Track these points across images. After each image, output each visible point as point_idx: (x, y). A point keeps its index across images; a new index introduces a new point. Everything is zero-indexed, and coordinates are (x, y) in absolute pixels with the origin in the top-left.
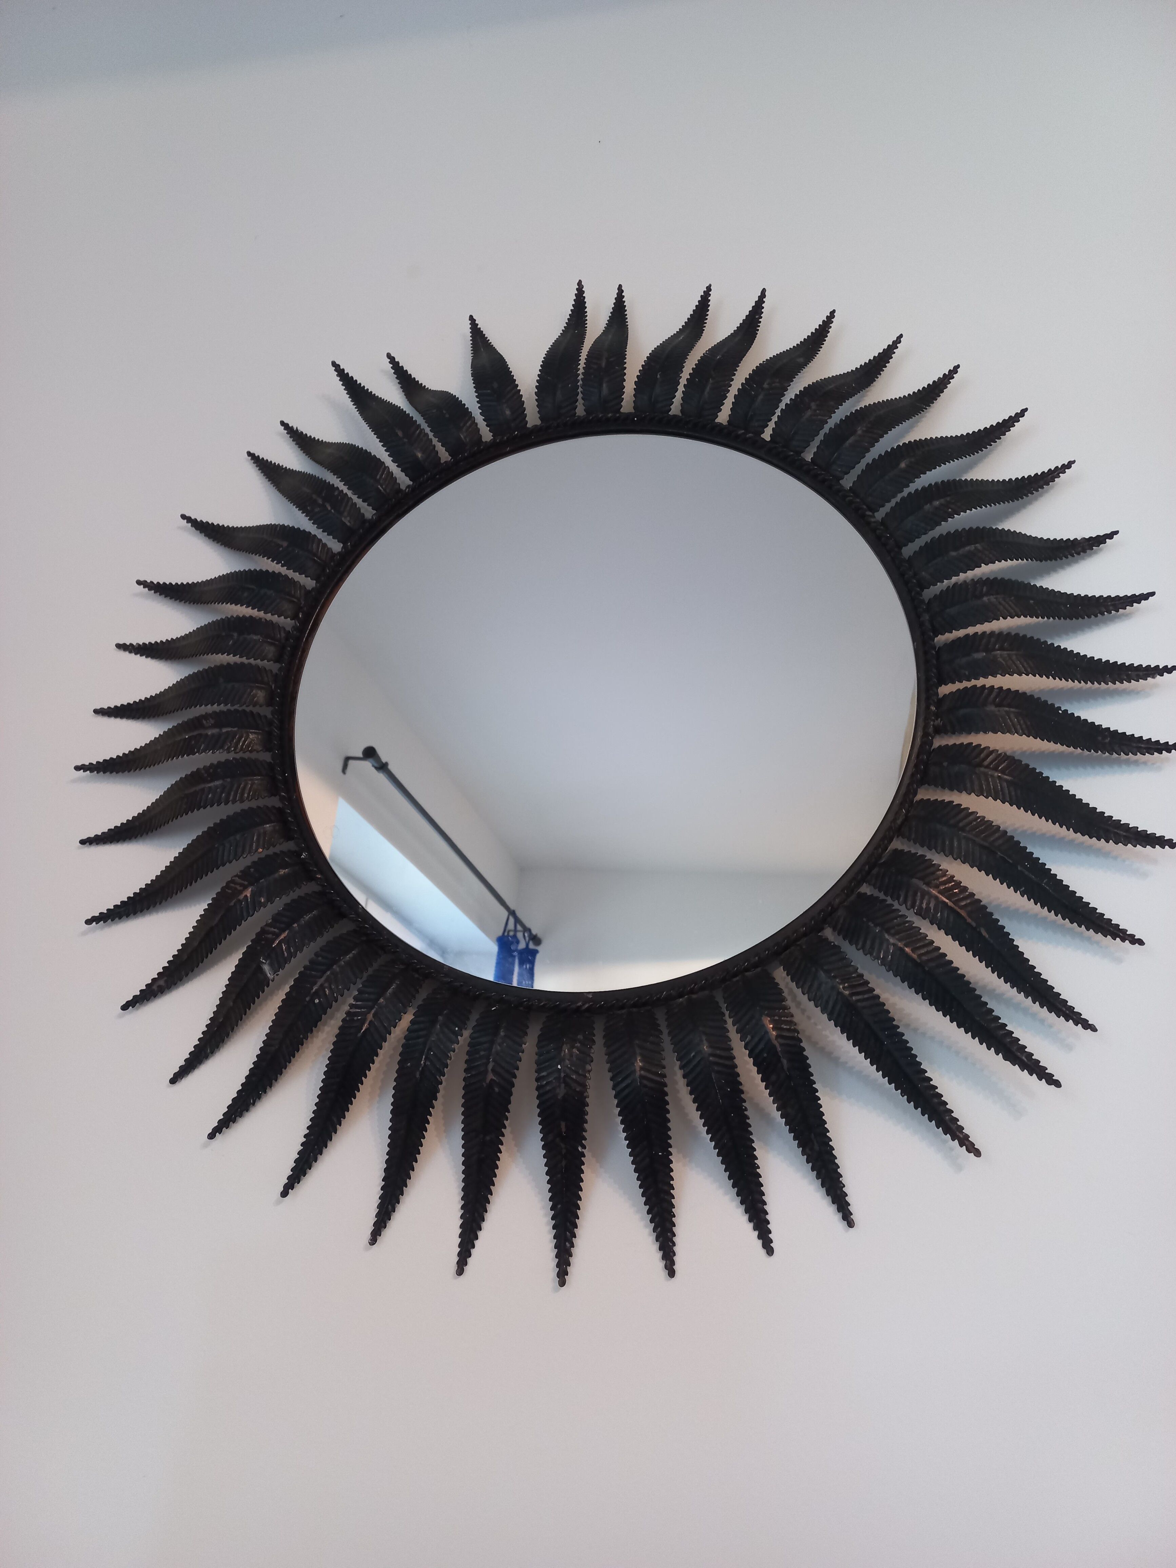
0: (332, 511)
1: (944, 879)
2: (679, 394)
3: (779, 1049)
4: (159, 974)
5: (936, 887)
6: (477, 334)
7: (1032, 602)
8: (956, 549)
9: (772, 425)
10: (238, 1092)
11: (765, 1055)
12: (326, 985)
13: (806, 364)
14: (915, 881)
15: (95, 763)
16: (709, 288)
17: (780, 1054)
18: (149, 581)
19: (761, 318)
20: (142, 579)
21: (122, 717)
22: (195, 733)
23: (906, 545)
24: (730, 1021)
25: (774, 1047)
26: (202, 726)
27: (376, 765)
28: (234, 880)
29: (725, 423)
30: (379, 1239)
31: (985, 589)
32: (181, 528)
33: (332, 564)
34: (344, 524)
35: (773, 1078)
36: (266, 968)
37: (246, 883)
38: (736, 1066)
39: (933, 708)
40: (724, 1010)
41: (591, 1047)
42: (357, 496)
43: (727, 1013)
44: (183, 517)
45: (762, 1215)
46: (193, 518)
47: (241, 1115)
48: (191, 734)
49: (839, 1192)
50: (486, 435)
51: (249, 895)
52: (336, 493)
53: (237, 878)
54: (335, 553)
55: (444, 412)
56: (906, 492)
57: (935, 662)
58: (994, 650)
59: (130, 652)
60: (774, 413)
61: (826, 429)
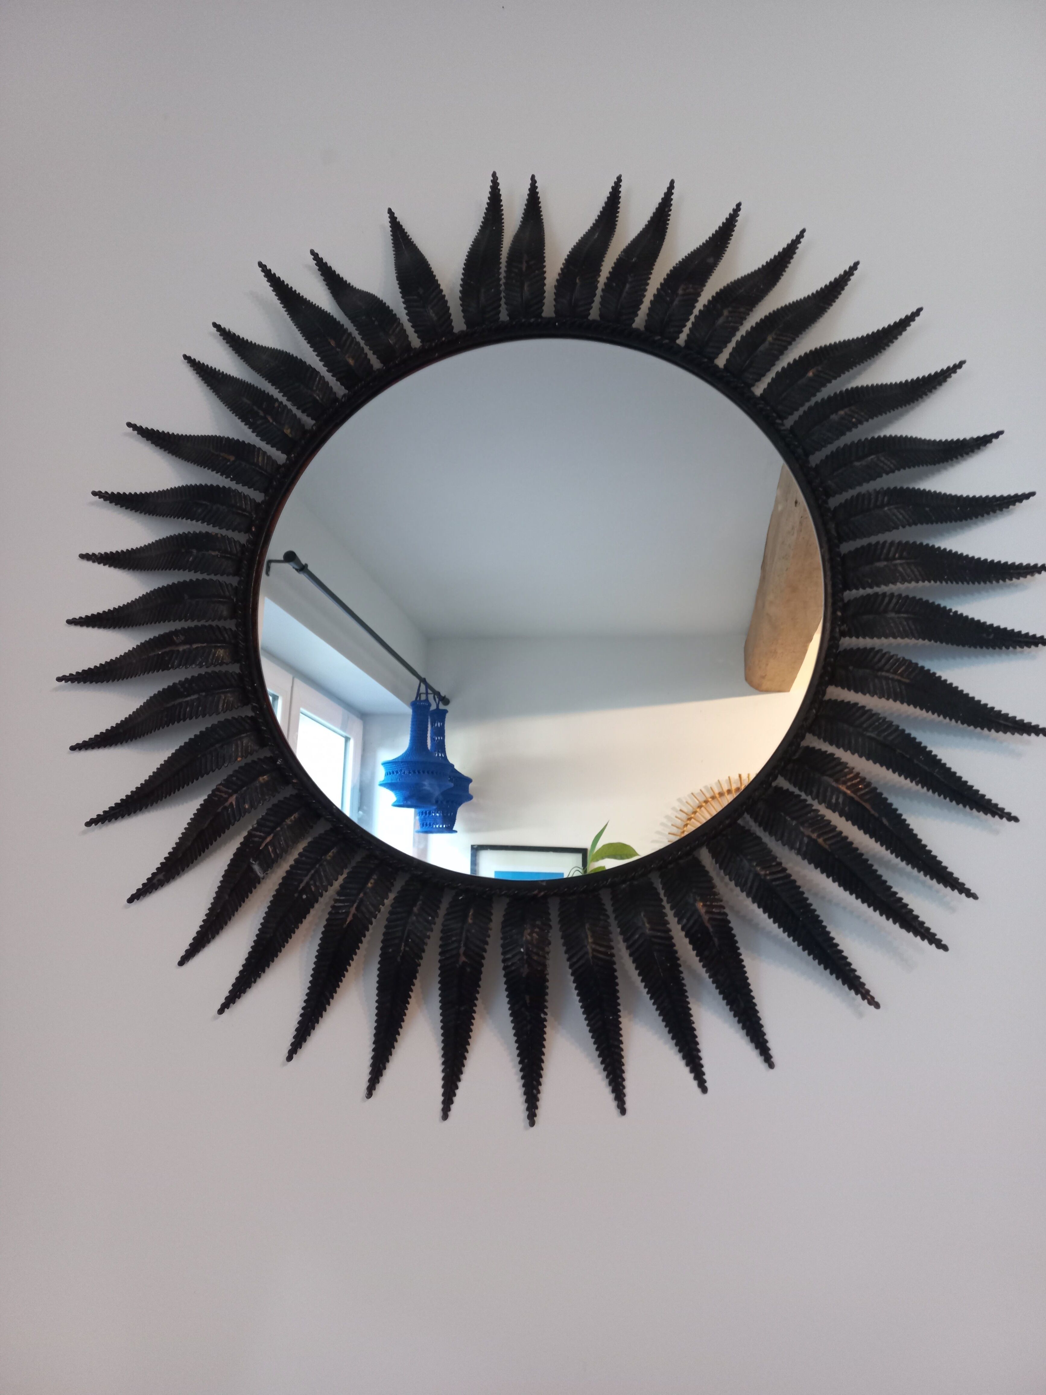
0: (274, 423)
1: (851, 775)
2: (597, 299)
3: (711, 930)
4: (158, 869)
5: (844, 783)
6: (397, 228)
7: (927, 509)
8: (859, 459)
9: (686, 330)
10: (241, 972)
11: (699, 935)
12: (312, 882)
13: (715, 264)
14: (826, 779)
15: (75, 674)
16: (619, 179)
17: (712, 934)
18: (103, 492)
19: (671, 210)
20: (97, 490)
21: (93, 627)
22: (167, 649)
23: (813, 454)
24: (668, 906)
25: (707, 928)
26: (173, 643)
27: (297, 567)
28: (219, 788)
29: (642, 328)
30: (374, 1092)
31: (886, 499)
32: (126, 434)
33: (278, 476)
34: (286, 435)
35: (706, 953)
36: (256, 868)
37: (230, 791)
38: (674, 945)
39: (839, 614)
40: (662, 896)
41: (548, 932)
42: (296, 407)
43: (665, 899)
44: (129, 425)
45: (697, 1060)
46: (138, 425)
47: (244, 992)
48: (164, 650)
49: (761, 1040)
50: (415, 341)
51: (234, 803)
52: (276, 405)
53: (221, 786)
54: (280, 465)
55: (373, 319)
56: (813, 401)
57: (840, 568)
58: (894, 559)
59: (94, 562)
60: (688, 320)
61: (738, 337)
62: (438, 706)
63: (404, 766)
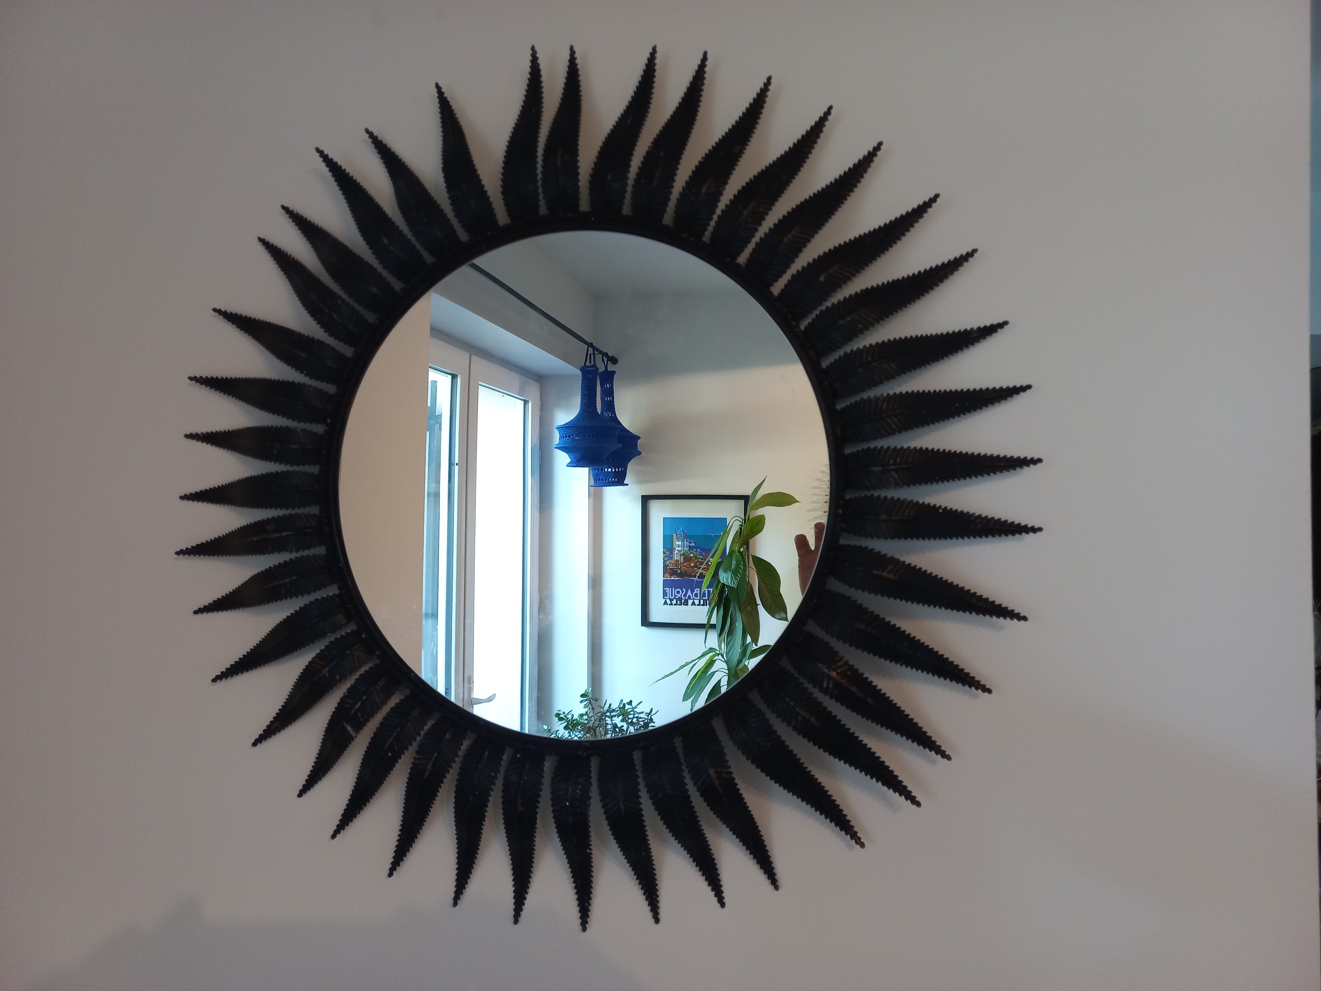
0: (339, 320)
1: (841, 663)
5: (835, 670)
6: (444, 105)
7: (924, 412)
9: (710, 229)
12: (395, 742)
13: (740, 154)
14: (819, 666)
15: (190, 548)
16: (654, 50)
19: (704, 83)
20: (192, 375)
21: (203, 501)
22: (261, 536)
23: (824, 357)
24: (686, 771)
25: (717, 790)
26: (264, 531)
29: (670, 226)
30: (459, 902)
31: (885, 405)
32: (214, 320)
33: (347, 367)
34: (349, 329)
36: (349, 728)
37: (323, 663)
39: (840, 511)
41: (589, 788)
42: (357, 303)
43: (684, 764)
44: (215, 309)
45: (717, 882)
47: (351, 820)
49: (769, 867)
50: (463, 235)
51: (327, 674)
52: (340, 302)
53: (316, 659)
54: (347, 358)
56: (824, 305)
58: (888, 464)
59: (198, 441)
60: (712, 219)
61: (756, 239)
62: (606, 367)
63: (575, 430)
